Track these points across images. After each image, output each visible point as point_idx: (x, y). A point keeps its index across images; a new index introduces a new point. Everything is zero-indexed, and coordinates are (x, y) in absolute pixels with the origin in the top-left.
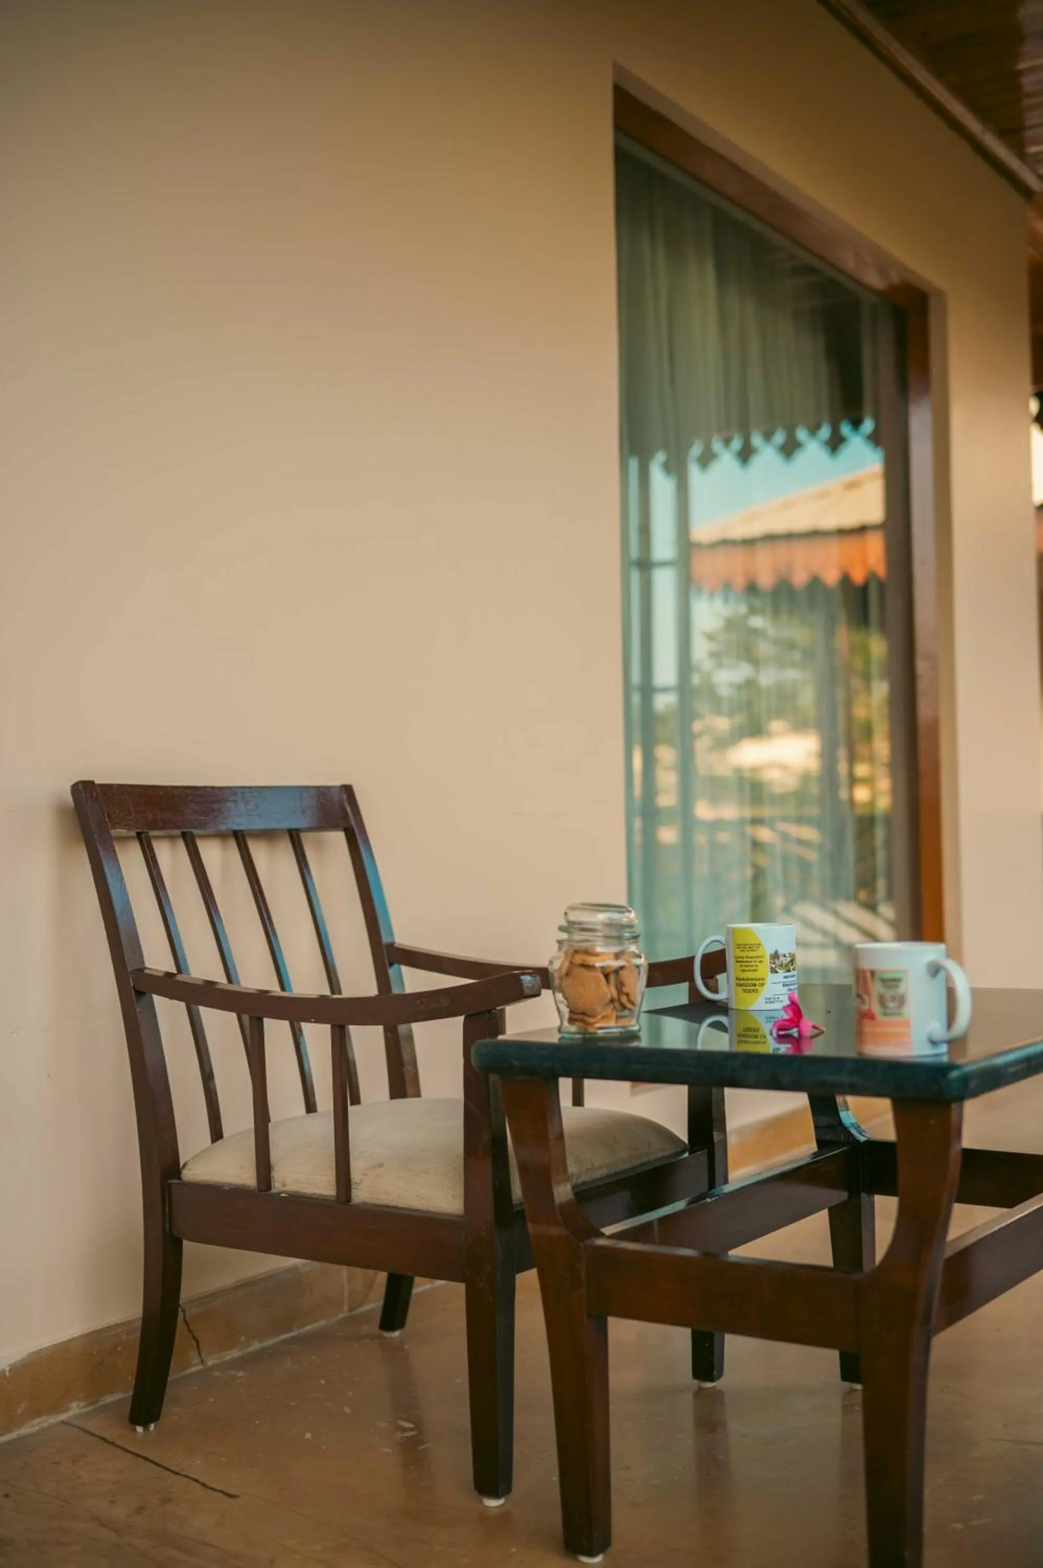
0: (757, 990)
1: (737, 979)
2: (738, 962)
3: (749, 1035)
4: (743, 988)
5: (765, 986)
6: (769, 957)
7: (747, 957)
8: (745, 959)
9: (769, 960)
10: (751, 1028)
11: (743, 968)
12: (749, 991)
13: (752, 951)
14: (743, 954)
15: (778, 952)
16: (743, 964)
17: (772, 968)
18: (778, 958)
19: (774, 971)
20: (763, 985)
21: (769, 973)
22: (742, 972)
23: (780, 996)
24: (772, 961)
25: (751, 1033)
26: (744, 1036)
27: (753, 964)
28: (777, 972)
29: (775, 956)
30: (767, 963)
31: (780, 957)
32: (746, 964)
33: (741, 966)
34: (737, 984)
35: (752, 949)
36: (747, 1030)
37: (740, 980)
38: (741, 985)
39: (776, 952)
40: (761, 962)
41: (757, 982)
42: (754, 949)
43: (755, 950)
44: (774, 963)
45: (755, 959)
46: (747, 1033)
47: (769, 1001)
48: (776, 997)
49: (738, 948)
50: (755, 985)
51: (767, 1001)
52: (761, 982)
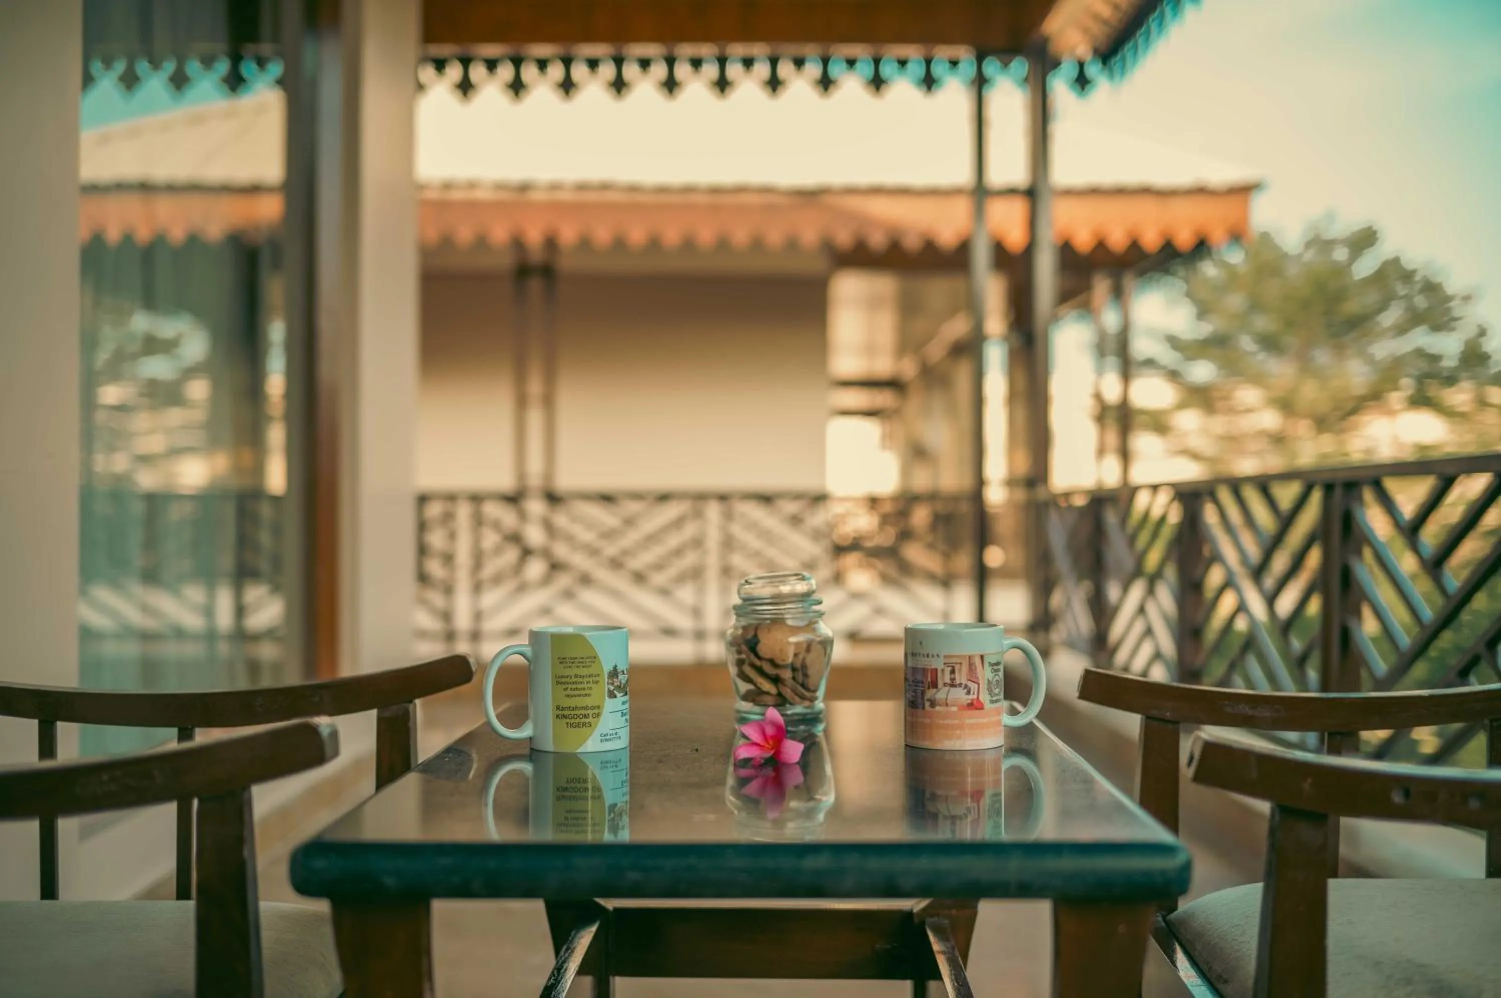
0: (589, 723)
1: (558, 708)
2: (558, 683)
3: (576, 787)
4: (568, 720)
5: (602, 718)
6: (606, 676)
7: (576, 676)
8: (574, 680)
9: (606, 680)
10: (579, 779)
11: (569, 692)
12: (578, 726)
13: (584, 667)
14: (568, 672)
15: (617, 668)
16: (570, 686)
17: (609, 691)
18: (617, 677)
19: (612, 695)
20: (598, 715)
21: (607, 698)
22: (567, 699)
23: (618, 730)
24: (610, 681)
25: (578, 786)
26: (566, 789)
27: (585, 686)
28: (615, 697)
29: (614, 673)
30: (605, 685)
31: (619, 675)
32: (574, 686)
33: (566, 689)
34: (558, 716)
35: (584, 665)
36: (572, 780)
37: (563, 709)
38: (564, 716)
39: (615, 668)
40: (597, 682)
41: (590, 712)
42: (588, 664)
43: (590, 666)
44: (612, 684)
45: (588, 679)
46: (572, 785)
47: (605, 738)
48: (614, 732)
49: (561, 663)
50: (586, 716)
51: (603, 738)
52: (596, 711)
